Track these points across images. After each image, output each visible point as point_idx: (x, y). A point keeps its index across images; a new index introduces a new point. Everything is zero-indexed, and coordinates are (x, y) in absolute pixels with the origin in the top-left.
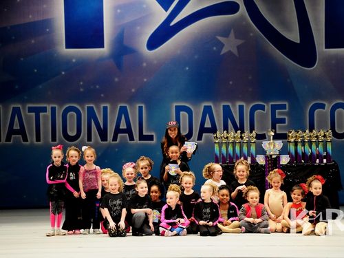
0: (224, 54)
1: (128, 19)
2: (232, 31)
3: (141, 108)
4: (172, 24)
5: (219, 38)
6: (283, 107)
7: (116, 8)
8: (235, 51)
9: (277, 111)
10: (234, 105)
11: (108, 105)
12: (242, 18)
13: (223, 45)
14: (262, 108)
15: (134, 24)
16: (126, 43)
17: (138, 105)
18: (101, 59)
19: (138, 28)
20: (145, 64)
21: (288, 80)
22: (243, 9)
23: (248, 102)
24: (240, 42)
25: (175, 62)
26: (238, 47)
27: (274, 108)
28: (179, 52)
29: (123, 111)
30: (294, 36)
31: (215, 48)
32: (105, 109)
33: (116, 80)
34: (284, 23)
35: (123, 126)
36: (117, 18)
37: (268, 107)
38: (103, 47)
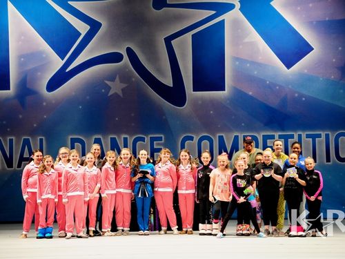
0: (111, 96)
1: (30, 66)
2: (118, 76)
3: (41, 140)
4: (67, 70)
5: (107, 82)
6: (160, 139)
7: (20, 57)
8: (120, 93)
9: (155, 142)
10: (119, 137)
11: (14, 138)
12: (125, 66)
13: (110, 88)
14: (143, 139)
15: (36, 70)
16: (28, 86)
17: (39, 138)
18: (7, 99)
19: (39, 74)
20: (44, 104)
21: (164, 117)
22: (126, 58)
23: (131, 135)
24: (124, 85)
25: (70, 102)
26: (122, 90)
27: (152, 140)
28: (74, 93)
29: (27, 142)
30: (168, 81)
31: (103, 91)
32: (11, 141)
33: (21, 116)
34: (159, 70)
35: (26, 155)
36: (21, 65)
37: (147, 139)
38: (9, 89)
